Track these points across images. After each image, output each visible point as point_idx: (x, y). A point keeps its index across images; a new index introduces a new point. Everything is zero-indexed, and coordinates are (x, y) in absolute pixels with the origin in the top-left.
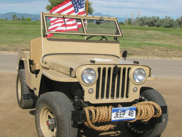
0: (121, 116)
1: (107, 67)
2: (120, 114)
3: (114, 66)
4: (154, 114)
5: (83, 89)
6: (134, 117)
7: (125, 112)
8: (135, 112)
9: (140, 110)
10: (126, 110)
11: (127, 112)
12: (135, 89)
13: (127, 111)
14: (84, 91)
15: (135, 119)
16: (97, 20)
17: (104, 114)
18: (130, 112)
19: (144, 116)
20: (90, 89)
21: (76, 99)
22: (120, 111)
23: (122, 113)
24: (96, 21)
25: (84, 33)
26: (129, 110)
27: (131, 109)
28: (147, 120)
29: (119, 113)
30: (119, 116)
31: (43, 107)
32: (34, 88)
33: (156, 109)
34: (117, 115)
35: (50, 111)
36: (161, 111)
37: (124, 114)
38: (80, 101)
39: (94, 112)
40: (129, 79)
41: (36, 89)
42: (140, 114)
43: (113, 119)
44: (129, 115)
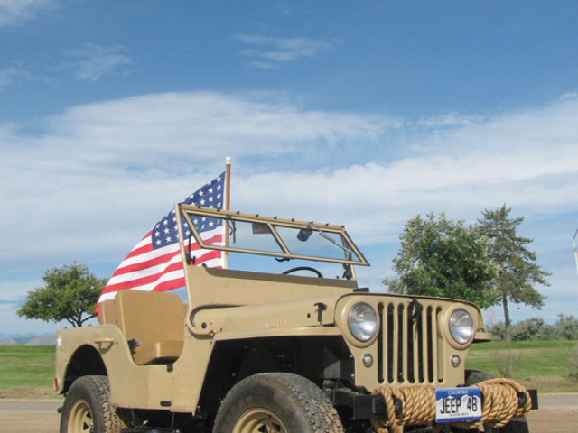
0: (454, 409)
2: (452, 406)
3: (410, 300)
4: (517, 405)
5: (350, 353)
6: (478, 413)
7: (459, 399)
8: (479, 400)
9: (489, 396)
10: (462, 395)
11: (464, 401)
12: (455, 360)
13: (463, 397)
14: (353, 359)
15: (481, 417)
16: (302, 229)
17: (422, 402)
18: (469, 401)
19: (498, 410)
20: (366, 355)
21: (327, 387)
22: (450, 397)
23: (454, 403)
25: (285, 253)
26: (469, 395)
27: (471, 393)
28: (504, 422)
29: (449, 403)
30: (449, 409)
31: (240, 416)
32: (163, 403)
33: (520, 395)
34: (446, 406)
35: (260, 425)
36: (530, 400)
37: (458, 405)
38: (337, 393)
39: (402, 398)
40: (439, 336)
41: (168, 404)
42: (491, 406)
43: (439, 416)
44: (469, 407)
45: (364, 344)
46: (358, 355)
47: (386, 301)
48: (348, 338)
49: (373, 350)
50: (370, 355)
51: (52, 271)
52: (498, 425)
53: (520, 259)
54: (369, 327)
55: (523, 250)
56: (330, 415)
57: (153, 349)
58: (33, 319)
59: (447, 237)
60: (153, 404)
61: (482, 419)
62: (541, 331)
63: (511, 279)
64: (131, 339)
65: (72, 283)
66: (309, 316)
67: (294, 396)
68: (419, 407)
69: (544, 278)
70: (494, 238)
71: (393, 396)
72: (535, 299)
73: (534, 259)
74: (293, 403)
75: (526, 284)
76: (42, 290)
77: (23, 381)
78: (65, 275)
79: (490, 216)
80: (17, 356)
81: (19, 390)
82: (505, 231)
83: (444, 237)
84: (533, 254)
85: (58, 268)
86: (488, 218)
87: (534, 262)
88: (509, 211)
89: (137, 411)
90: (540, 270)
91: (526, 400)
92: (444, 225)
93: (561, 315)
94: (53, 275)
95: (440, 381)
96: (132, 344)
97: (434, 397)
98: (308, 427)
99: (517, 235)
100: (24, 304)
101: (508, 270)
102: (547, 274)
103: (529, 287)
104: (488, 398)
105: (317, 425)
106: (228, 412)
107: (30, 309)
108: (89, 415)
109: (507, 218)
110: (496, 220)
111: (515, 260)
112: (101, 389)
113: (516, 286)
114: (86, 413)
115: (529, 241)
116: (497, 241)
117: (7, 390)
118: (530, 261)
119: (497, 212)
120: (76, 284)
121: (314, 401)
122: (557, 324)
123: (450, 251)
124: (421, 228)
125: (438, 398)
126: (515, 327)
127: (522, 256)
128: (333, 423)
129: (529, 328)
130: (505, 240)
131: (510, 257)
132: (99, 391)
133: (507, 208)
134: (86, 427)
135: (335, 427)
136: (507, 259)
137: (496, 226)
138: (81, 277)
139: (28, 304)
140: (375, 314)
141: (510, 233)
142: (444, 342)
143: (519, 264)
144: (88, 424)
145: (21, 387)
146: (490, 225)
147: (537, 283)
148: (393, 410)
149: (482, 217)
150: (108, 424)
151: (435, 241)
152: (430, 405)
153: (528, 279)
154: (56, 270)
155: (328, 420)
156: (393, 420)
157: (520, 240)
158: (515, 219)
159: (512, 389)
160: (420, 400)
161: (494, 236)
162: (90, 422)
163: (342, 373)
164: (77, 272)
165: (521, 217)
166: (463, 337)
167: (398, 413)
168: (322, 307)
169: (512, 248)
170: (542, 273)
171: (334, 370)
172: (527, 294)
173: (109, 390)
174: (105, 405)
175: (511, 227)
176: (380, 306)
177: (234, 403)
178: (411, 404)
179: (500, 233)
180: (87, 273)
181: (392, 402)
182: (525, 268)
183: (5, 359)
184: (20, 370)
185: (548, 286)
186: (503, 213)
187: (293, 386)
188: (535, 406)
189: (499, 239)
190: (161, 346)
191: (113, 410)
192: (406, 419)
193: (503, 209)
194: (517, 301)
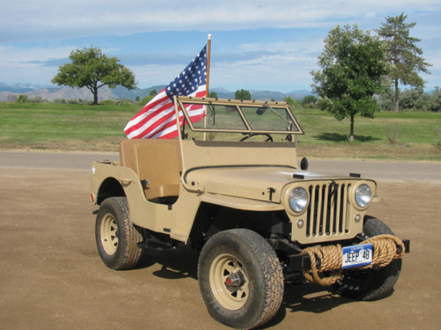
0: (354, 259)
1: (321, 184)
2: (353, 257)
3: (331, 182)
4: (396, 253)
5: (289, 220)
6: (370, 260)
7: (358, 252)
8: (371, 251)
9: (378, 249)
10: (360, 249)
11: (361, 253)
12: (358, 217)
13: (361, 251)
14: (291, 224)
16: (259, 108)
17: (334, 258)
18: (364, 253)
19: (383, 257)
20: (300, 221)
21: (273, 238)
22: (352, 252)
23: (354, 255)
24: (257, 109)
25: (248, 129)
26: (364, 249)
27: (366, 248)
28: (386, 263)
29: (351, 255)
30: (351, 259)
31: (217, 256)
32: (165, 230)
33: (398, 246)
34: (349, 257)
35: (229, 262)
36: (404, 249)
37: (357, 256)
38: (279, 242)
39: (321, 256)
40: (348, 202)
41: (169, 230)
42: (379, 255)
43: (344, 264)
44: (364, 257)
45: (298, 214)
46: (294, 221)
47: (314, 184)
48: (289, 211)
49: (304, 217)
50: (302, 220)
51: (75, 51)
52: (382, 265)
53: (410, 54)
54: (303, 203)
55: (413, 46)
56: (275, 263)
57: (158, 190)
58: (63, 85)
59: (358, 43)
60: (159, 229)
61: (372, 263)
62: (421, 98)
63: (402, 68)
64: (143, 179)
65: (90, 61)
66: (263, 193)
67: (252, 251)
68: (332, 261)
69: (427, 67)
70: (393, 37)
71: (316, 255)
72: (418, 82)
73: (421, 53)
74: (251, 255)
75: (413, 71)
76: (68, 65)
77: (58, 134)
78: (84, 55)
79: (391, 21)
80: (52, 113)
81: (56, 141)
82: (400, 32)
83: (356, 43)
84: (421, 50)
85: (80, 49)
86: (389, 22)
87: (420, 56)
88: (406, 17)
89: (147, 230)
90: (425, 61)
91: (402, 250)
92: (356, 34)
93: (437, 87)
94: (76, 55)
95: (347, 231)
96: (144, 183)
97: (342, 254)
98: (261, 272)
99: (410, 36)
100: (56, 75)
101: (401, 61)
102: (429, 65)
103: (415, 74)
104: (377, 250)
105: (266, 271)
106: (209, 252)
107: (60, 79)
108: (114, 222)
109: (403, 23)
110: (395, 24)
111: (406, 54)
112: (123, 209)
113: (406, 72)
114: (113, 221)
115: (418, 40)
116: (395, 39)
117: (47, 142)
118: (417, 55)
119: (397, 18)
120: (93, 61)
121: (264, 254)
122: (433, 92)
123: (359, 53)
124: (340, 35)
125: (344, 253)
126: (402, 94)
127: (412, 51)
128: (276, 268)
129: (413, 95)
130: (401, 38)
131: (403, 51)
132: (122, 211)
133: (404, 15)
134: (112, 229)
135: (277, 271)
136: (401, 53)
137: (395, 28)
138: (96, 56)
139: (59, 75)
140: (307, 193)
141: (405, 34)
142: (351, 206)
143: (410, 57)
144: (114, 227)
145: (57, 139)
146: (390, 28)
147: (421, 72)
148: (315, 265)
149: (385, 22)
150: (128, 233)
151: (349, 46)
152: (339, 259)
153: (415, 68)
154: (78, 51)
155: (273, 267)
156: (315, 271)
157: (411, 39)
158: (410, 23)
159: (393, 243)
160: (333, 257)
161: (392, 35)
162: (116, 227)
163: (283, 230)
164: (94, 53)
165: (414, 22)
166: (364, 203)
167: (318, 266)
168: (272, 191)
169: (405, 45)
170: (426, 64)
171: (278, 228)
172: (413, 80)
173: (128, 210)
174: (126, 220)
175: (406, 30)
176: (311, 187)
177: (213, 247)
178: (327, 259)
179: (397, 33)
180: (101, 54)
181: (315, 260)
182: (414, 60)
183: (44, 115)
184: (55, 124)
185: (429, 73)
186: (401, 19)
187: (252, 244)
188: (407, 250)
189: (397, 38)
190: (164, 189)
191: (131, 224)
192: (323, 268)
193: (401, 16)
194: (405, 84)
